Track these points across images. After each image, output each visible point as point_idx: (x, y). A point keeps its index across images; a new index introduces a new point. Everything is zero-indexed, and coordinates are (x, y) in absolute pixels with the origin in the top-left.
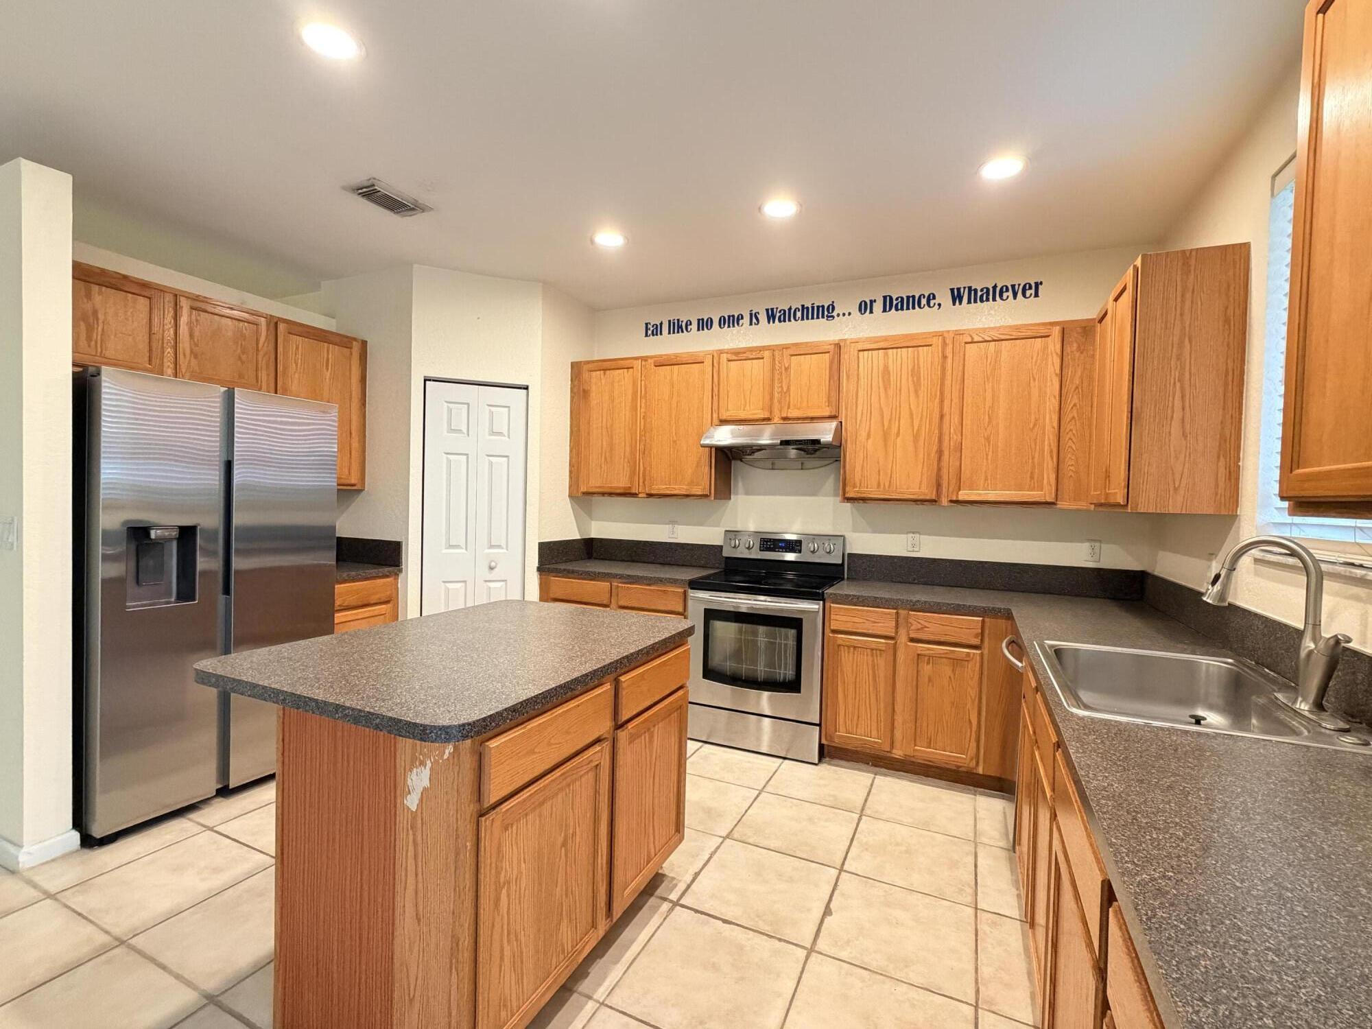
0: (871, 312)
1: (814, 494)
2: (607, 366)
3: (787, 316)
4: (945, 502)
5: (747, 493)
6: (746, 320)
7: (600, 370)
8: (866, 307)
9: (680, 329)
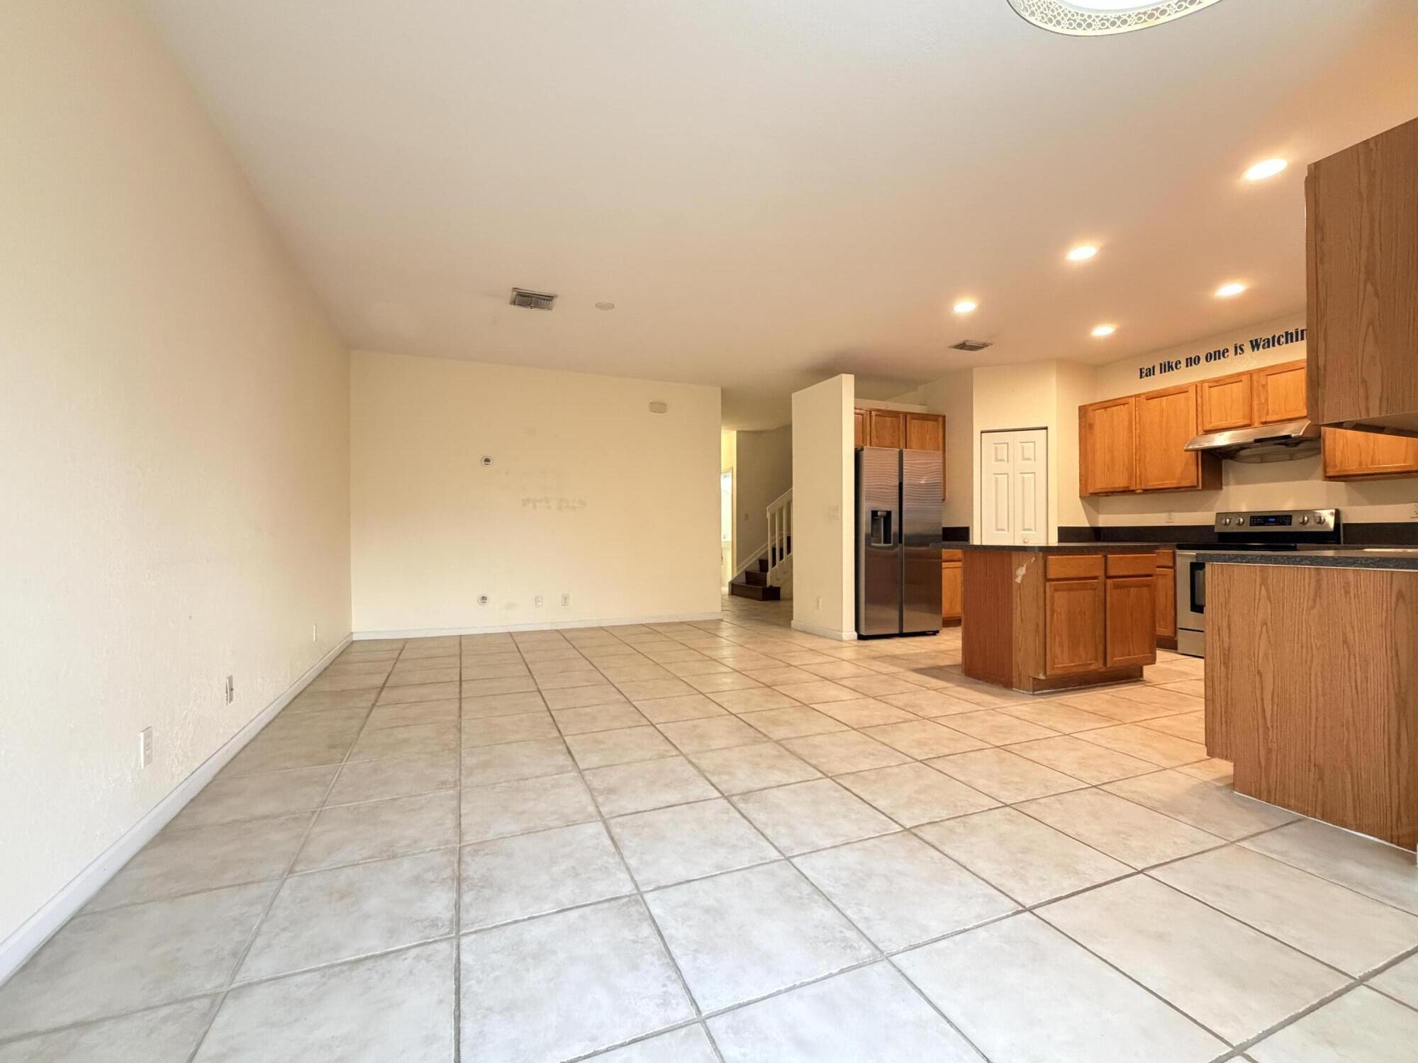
2: (1106, 405)
3: (1271, 342)
5: (1239, 482)
6: (1232, 351)
7: (1102, 409)
9: (1171, 368)
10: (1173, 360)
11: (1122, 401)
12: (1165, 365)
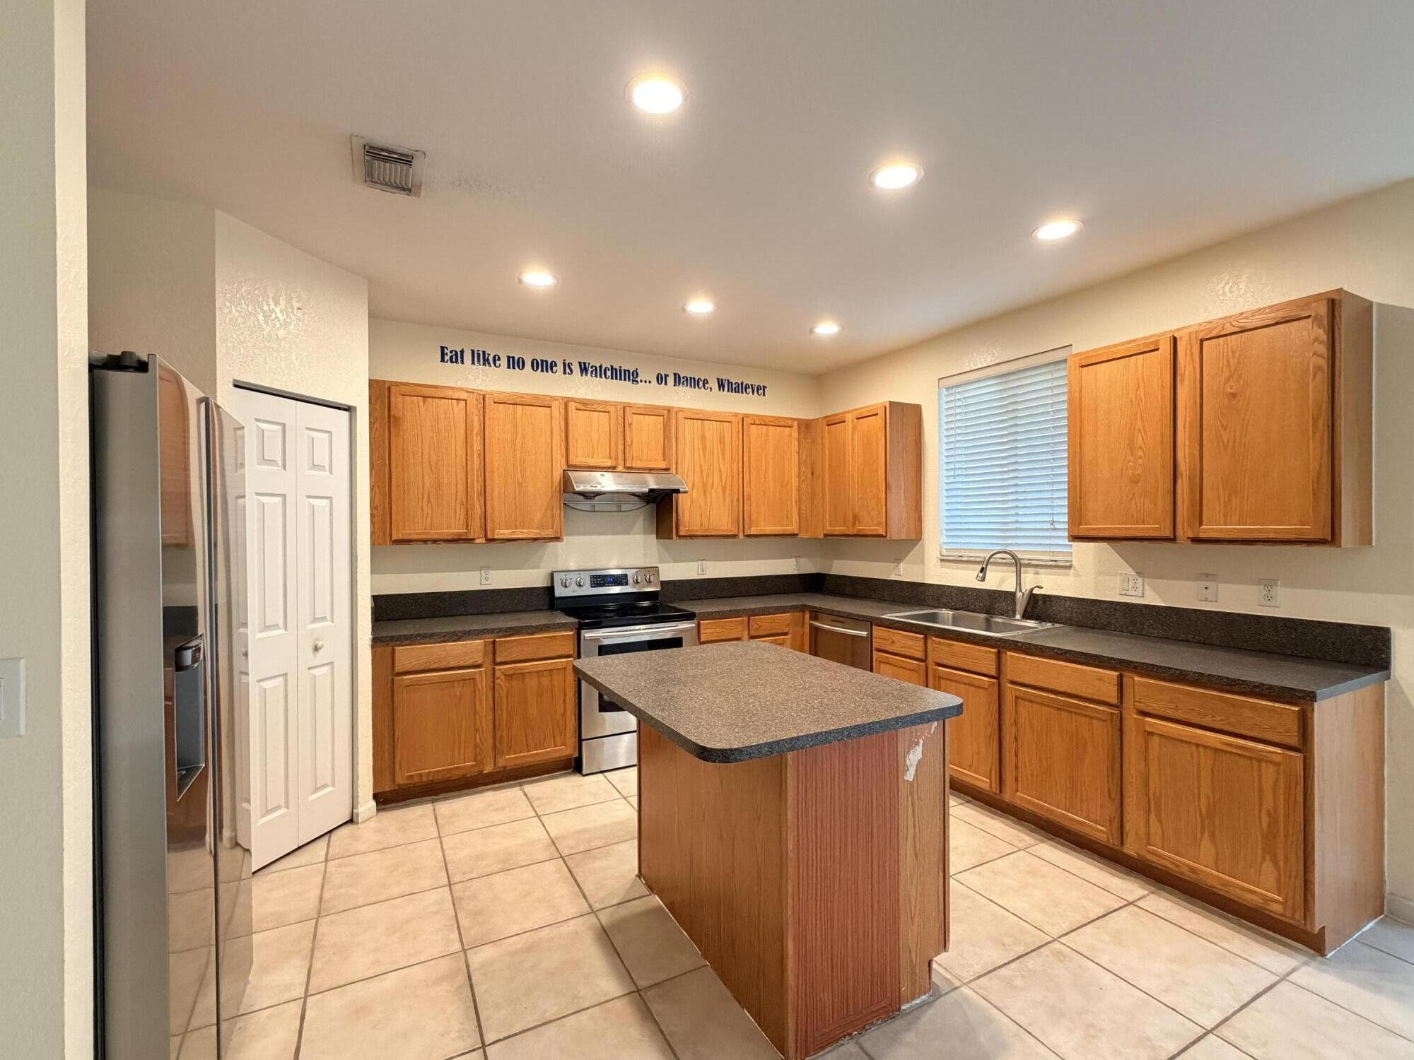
0: (666, 384)
2: (428, 392)
3: (598, 372)
4: (741, 536)
6: (560, 367)
7: (418, 396)
8: (661, 379)
9: (486, 361)
10: (491, 353)
12: (479, 355)
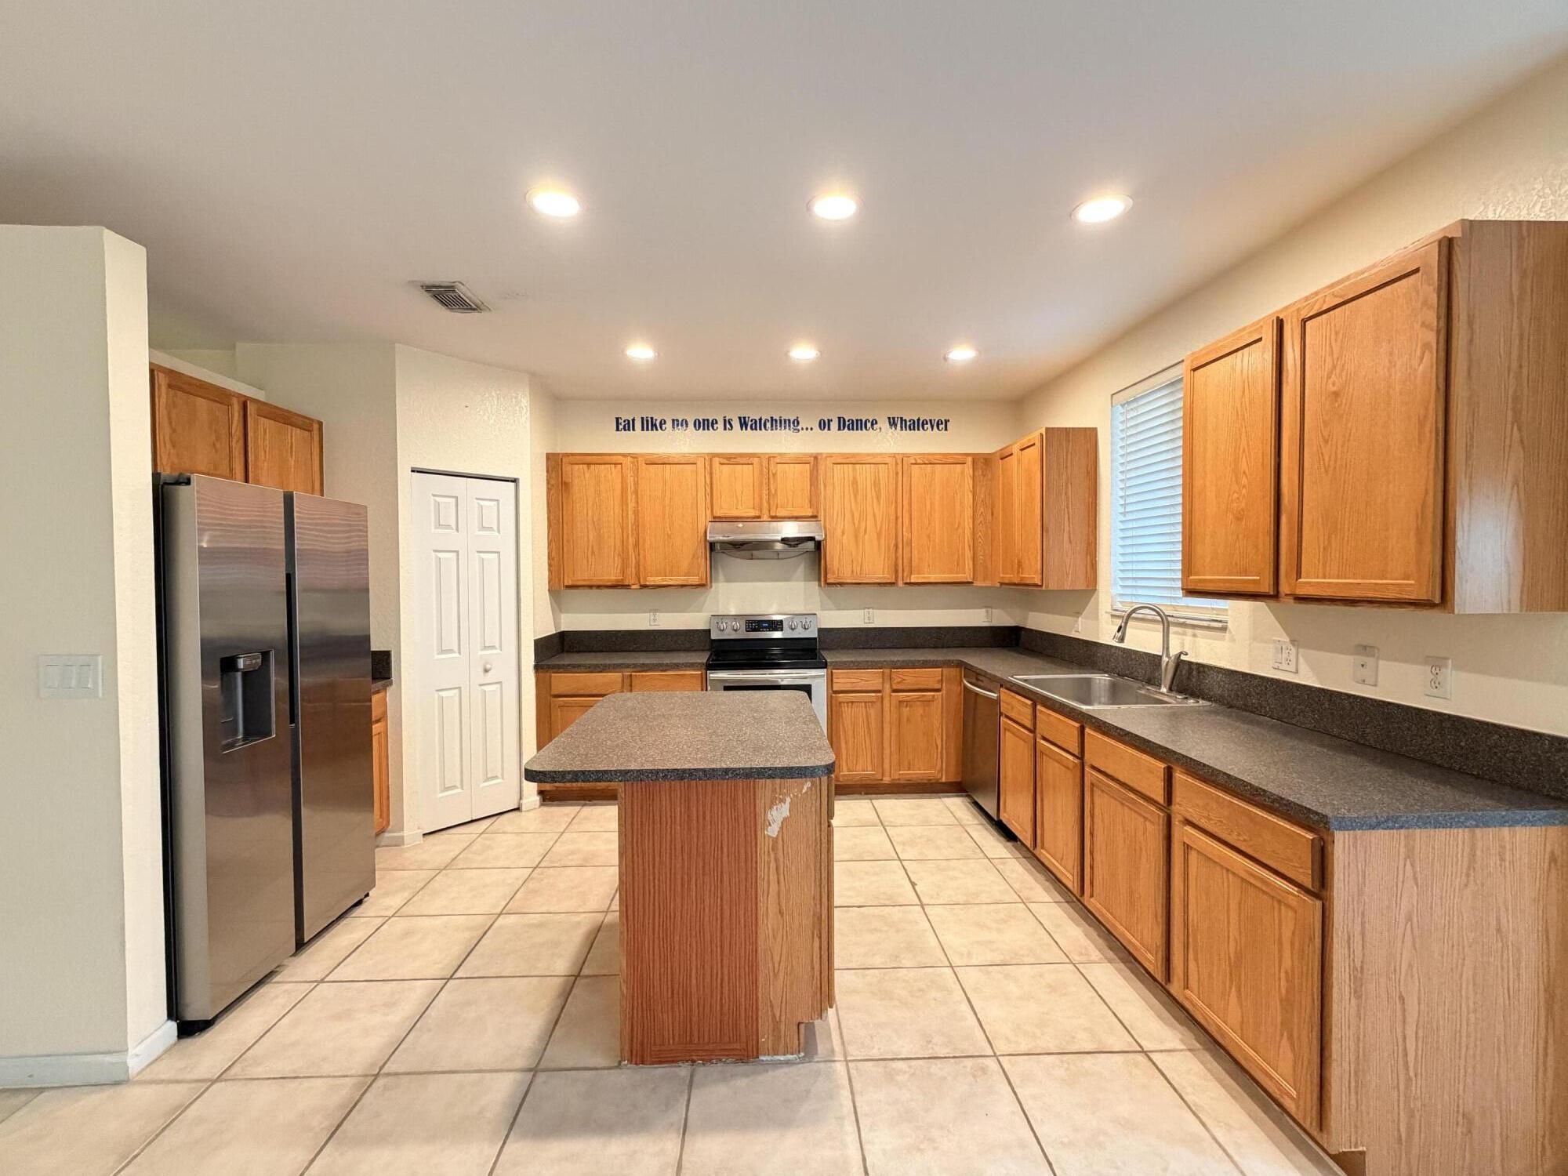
0: (829, 429)
1: (787, 580)
2: (590, 460)
3: (758, 425)
4: (900, 583)
5: (728, 580)
6: (721, 424)
7: (583, 464)
8: (824, 425)
9: (654, 426)
10: (658, 418)
11: (614, 459)
12: (647, 421)
